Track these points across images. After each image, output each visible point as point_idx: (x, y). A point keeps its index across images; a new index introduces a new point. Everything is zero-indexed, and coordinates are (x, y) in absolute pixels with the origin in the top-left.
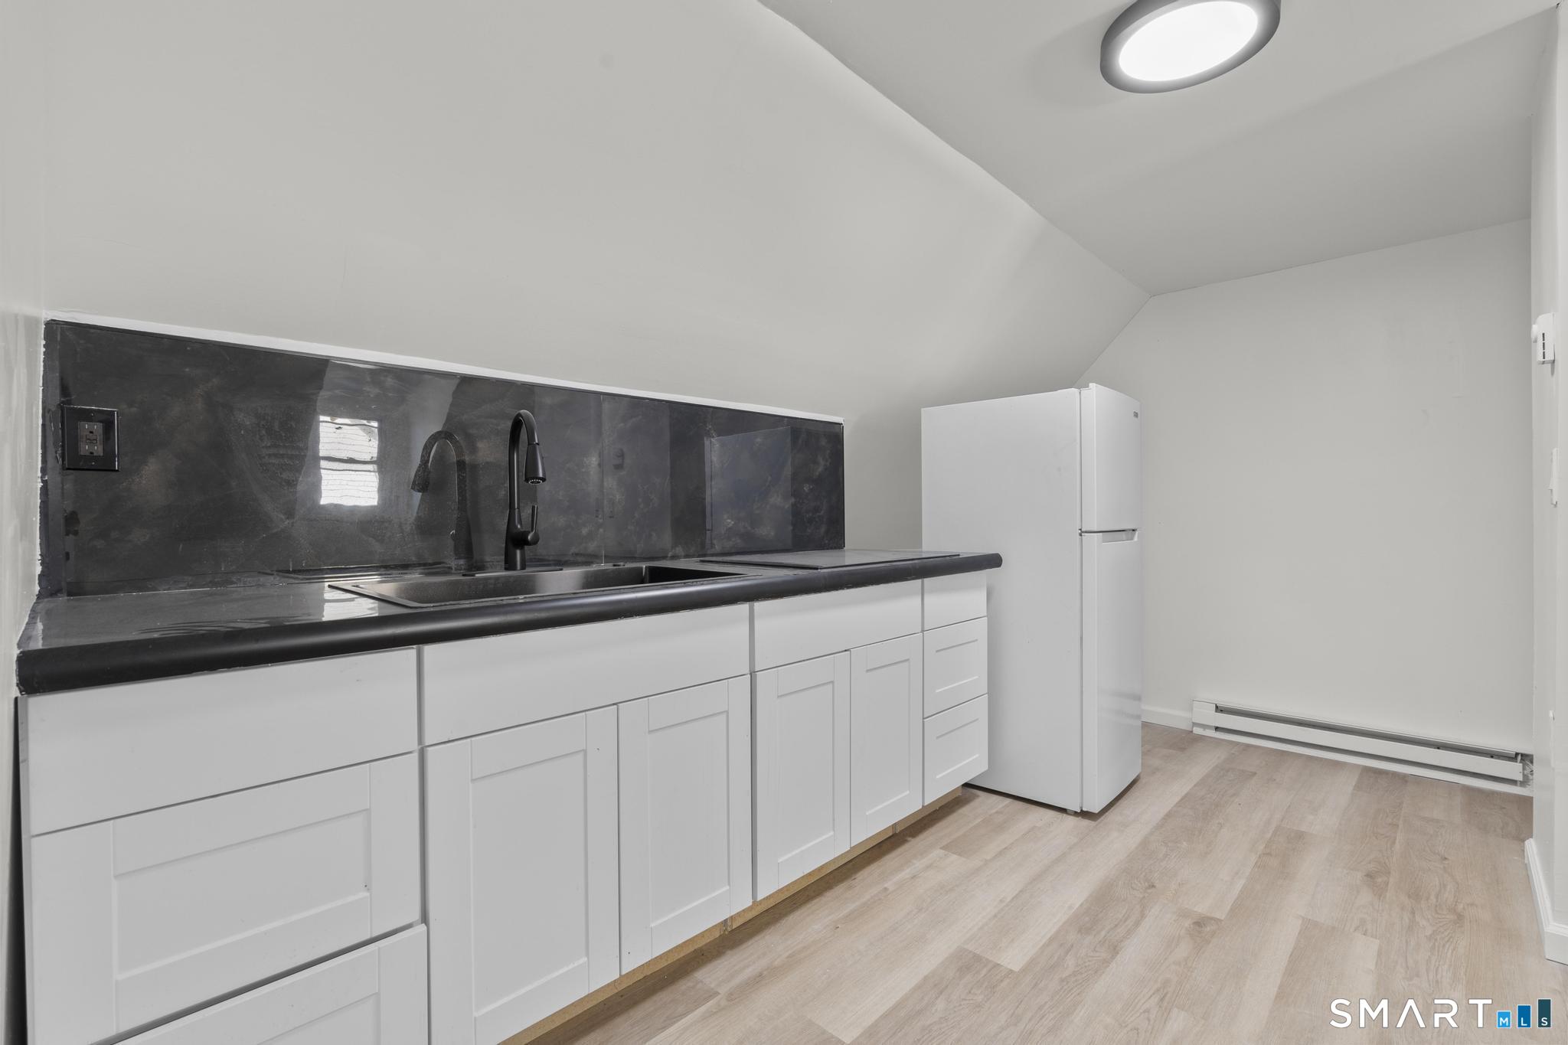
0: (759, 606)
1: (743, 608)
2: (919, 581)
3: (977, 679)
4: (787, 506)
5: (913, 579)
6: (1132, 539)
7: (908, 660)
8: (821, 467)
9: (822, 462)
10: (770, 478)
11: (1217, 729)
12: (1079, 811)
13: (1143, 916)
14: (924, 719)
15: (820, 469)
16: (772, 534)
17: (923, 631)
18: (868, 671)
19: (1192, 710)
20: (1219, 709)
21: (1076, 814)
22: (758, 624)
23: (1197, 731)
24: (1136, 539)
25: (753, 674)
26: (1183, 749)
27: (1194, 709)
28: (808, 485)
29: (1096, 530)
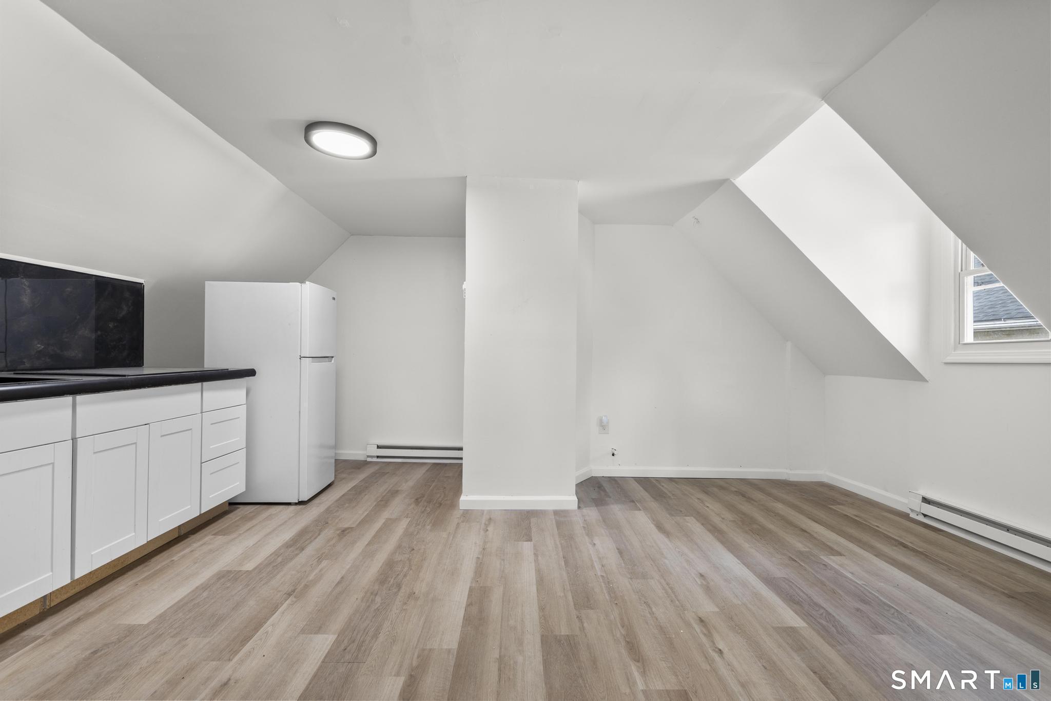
0: (79, 398)
1: (68, 399)
2: (200, 384)
3: (239, 439)
4: (93, 336)
5: (196, 382)
6: (331, 361)
7: (191, 429)
8: (125, 310)
9: (125, 308)
10: (78, 317)
11: (378, 457)
12: (297, 502)
13: (319, 535)
14: (201, 463)
15: (124, 313)
16: (80, 355)
17: (202, 413)
18: (162, 436)
19: (366, 449)
20: (379, 447)
21: (296, 504)
22: (78, 409)
23: (369, 459)
24: (333, 361)
25: (74, 440)
26: (359, 468)
27: (368, 449)
28: (112, 324)
29: (308, 356)
